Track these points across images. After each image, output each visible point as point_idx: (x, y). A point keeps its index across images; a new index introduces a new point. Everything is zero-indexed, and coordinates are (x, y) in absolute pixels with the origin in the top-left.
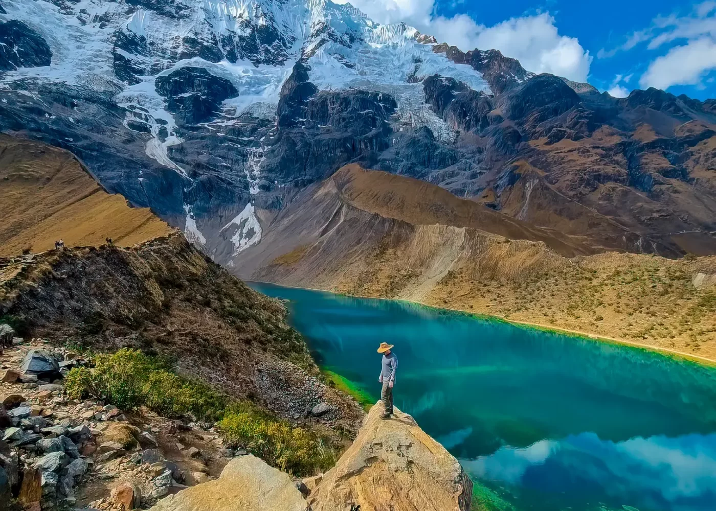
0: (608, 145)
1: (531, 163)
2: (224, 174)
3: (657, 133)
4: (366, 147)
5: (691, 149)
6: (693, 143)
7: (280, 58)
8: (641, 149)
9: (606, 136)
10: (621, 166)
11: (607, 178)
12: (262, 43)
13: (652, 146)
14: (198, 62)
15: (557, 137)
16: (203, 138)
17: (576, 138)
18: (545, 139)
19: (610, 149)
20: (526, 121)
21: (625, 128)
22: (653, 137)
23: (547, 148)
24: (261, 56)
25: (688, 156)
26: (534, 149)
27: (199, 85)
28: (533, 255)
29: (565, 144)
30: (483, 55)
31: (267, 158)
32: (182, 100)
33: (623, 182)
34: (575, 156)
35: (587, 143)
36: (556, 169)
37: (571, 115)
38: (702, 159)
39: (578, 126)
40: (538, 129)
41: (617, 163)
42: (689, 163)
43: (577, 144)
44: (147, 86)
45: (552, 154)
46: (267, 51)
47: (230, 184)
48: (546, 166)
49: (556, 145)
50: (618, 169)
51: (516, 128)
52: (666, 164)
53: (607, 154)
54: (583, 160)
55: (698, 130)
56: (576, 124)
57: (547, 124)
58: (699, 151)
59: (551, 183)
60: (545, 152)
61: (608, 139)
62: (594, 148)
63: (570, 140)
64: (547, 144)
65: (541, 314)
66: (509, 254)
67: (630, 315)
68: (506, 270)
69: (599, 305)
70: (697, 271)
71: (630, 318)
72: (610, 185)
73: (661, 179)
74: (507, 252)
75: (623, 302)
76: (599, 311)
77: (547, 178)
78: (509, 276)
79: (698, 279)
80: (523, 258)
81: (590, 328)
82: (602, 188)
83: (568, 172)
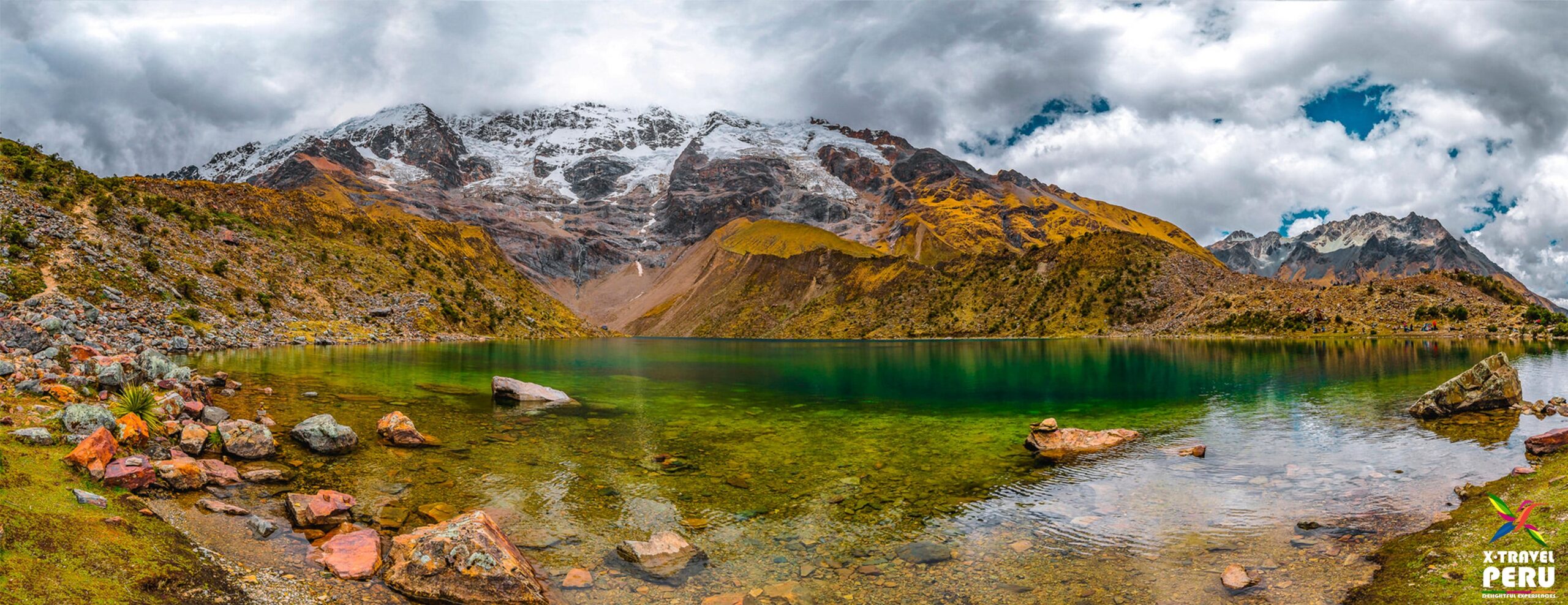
0: (986, 206)
1: (922, 217)
2: (612, 238)
3: (1021, 202)
4: (756, 203)
5: (1045, 216)
6: (1046, 213)
7: (676, 141)
8: (1011, 212)
9: (981, 199)
10: (997, 225)
11: (988, 234)
12: (659, 132)
13: (1018, 210)
14: (602, 152)
15: (941, 197)
16: (598, 209)
17: (959, 199)
18: (932, 198)
19: (986, 210)
20: (916, 183)
21: (996, 195)
22: (1019, 205)
23: (935, 205)
24: (659, 141)
25: (1044, 221)
26: (922, 206)
27: (599, 170)
28: (897, 269)
29: (950, 202)
30: (873, 133)
31: (658, 220)
32: (584, 183)
33: (999, 238)
34: (958, 212)
35: (967, 203)
36: (943, 224)
37: (952, 182)
38: (1053, 225)
39: (959, 190)
40: (925, 190)
41: (994, 221)
42: (1045, 227)
43: (959, 204)
44: (556, 177)
45: (938, 209)
46: (664, 138)
47: (617, 246)
48: (935, 221)
49: (942, 203)
50: (995, 226)
51: (906, 188)
52: (1030, 226)
53: (985, 213)
54: (965, 216)
55: (1047, 204)
56: (958, 187)
57: (934, 186)
58: (1051, 219)
59: (940, 234)
60: (933, 208)
61: (985, 201)
62: (975, 207)
63: (953, 200)
64: (934, 201)
65: (900, 327)
66: (875, 271)
67: (986, 310)
68: (870, 288)
69: (957, 306)
70: (1041, 259)
71: (986, 315)
72: (990, 239)
73: (1028, 237)
74: (873, 269)
75: (979, 300)
76: (956, 314)
77: (936, 230)
78: (874, 294)
79: (1042, 267)
80: (889, 273)
81: (947, 331)
82: (984, 241)
83: (954, 226)
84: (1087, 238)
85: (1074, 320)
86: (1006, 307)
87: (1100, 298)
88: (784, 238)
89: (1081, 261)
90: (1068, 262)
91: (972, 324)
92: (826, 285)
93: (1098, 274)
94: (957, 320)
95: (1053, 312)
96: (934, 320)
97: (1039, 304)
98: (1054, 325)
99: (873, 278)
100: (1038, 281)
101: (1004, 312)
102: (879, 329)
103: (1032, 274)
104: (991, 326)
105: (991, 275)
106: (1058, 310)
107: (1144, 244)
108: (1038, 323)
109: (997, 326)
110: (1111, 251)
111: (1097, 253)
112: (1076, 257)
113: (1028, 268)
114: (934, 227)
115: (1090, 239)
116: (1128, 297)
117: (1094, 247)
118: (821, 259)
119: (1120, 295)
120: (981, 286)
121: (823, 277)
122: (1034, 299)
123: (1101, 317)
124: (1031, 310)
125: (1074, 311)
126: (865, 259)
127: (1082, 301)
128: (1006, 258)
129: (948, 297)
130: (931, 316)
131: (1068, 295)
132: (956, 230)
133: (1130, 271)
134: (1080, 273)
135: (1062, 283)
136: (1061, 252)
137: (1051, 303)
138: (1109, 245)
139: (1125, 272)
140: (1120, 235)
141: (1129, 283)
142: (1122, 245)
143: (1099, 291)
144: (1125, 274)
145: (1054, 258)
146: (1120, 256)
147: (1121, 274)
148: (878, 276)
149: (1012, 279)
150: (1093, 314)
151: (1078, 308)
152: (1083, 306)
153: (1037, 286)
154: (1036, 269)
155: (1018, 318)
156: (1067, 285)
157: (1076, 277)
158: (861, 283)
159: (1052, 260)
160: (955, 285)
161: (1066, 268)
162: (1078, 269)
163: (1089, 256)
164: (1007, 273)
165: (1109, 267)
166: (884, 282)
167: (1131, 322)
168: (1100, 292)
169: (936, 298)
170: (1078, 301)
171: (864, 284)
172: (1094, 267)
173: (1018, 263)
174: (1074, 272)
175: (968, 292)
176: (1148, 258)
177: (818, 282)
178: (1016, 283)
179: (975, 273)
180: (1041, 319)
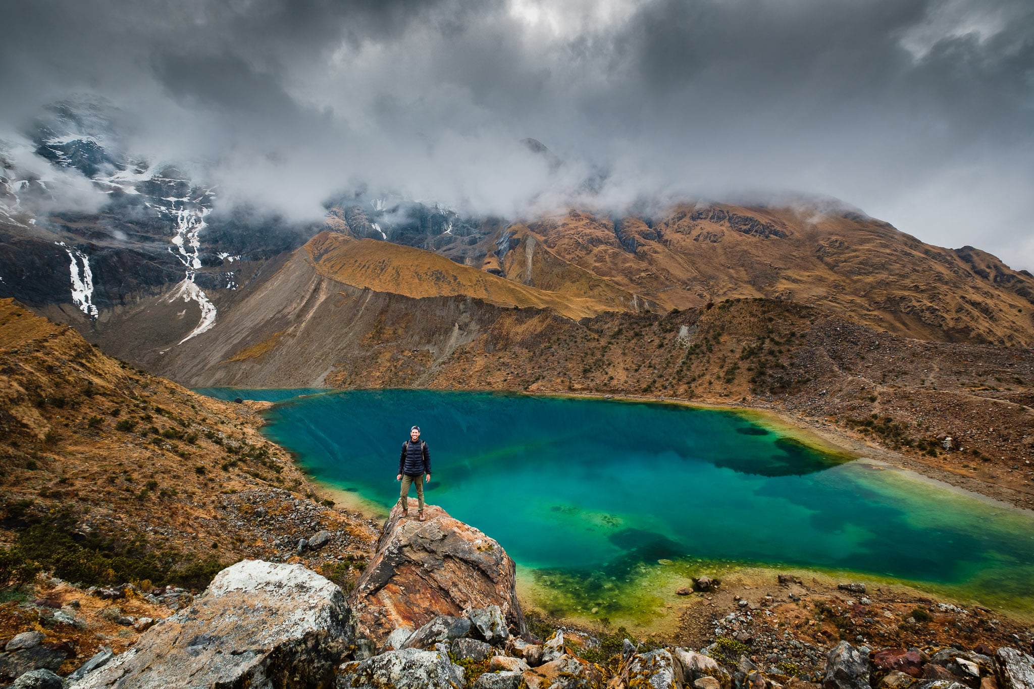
10: (609, 230)
11: (599, 241)
28: (543, 322)
33: (611, 244)
36: (552, 233)
41: (605, 226)
45: (547, 218)
48: (543, 230)
52: (644, 227)
54: (575, 224)
65: (559, 380)
66: (520, 321)
67: (636, 371)
68: (519, 338)
69: (609, 364)
70: (683, 323)
71: (637, 374)
72: (602, 247)
73: (642, 241)
74: (517, 319)
75: (629, 359)
76: (611, 371)
77: (546, 242)
78: (523, 344)
79: (684, 330)
80: (534, 325)
81: (605, 388)
82: (596, 250)
83: (564, 236)
84: (727, 305)
85: (718, 387)
86: (655, 368)
87: (744, 365)
88: (396, 263)
89: (723, 328)
90: (710, 328)
91: (626, 382)
92: (469, 332)
93: (739, 341)
94: (612, 378)
95: (699, 377)
96: (589, 375)
97: (685, 368)
98: (701, 389)
99: (521, 329)
100: (681, 345)
101: (654, 373)
102: (540, 382)
103: (675, 337)
104: (644, 386)
105: (636, 334)
106: (703, 375)
107: (787, 311)
108: (686, 386)
109: (650, 387)
110: (752, 319)
111: (739, 320)
112: (717, 323)
113: (670, 331)
114: (544, 238)
115: (731, 305)
116: (771, 368)
117: (736, 314)
118: (462, 306)
119: (763, 365)
120: (628, 346)
121: (466, 325)
122: (680, 361)
123: (745, 385)
124: (679, 372)
125: (719, 378)
126: (507, 309)
127: (725, 369)
128: (649, 319)
129: (598, 355)
130: (585, 371)
131: (711, 361)
132: (566, 241)
133: (772, 340)
134: (722, 339)
135: (704, 348)
136: (703, 318)
137: (696, 368)
138: (751, 313)
139: (767, 341)
140: (762, 302)
141: (771, 353)
142: (764, 312)
143: (742, 358)
144: (767, 344)
145: (695, 322)
146: (762, 324)
147: (763, 343)
148: (524, 327)
149: (657, 342)
150: (736, 381)
151: (722, 375)
152: (727, 373)
153: (681, 349)
154: (678, 332)
155: (667, 380)
156: (710, 350)
157: (718, 343)
158: (508, 334)
159: (693, 324)
160: (603, 342)
161: (708, 332)
162: (719, 335)
163: (731, 322)
164: (651, 336)
165: (751, 335)
166: (532, 333)
167: (773, 391)
168: (742, 360)
169: (586, 354)
170: (722, 367)
171: (511, 335)
172: (736, 334)
173: (660, 325)
174: (716, 337)
175: (616, 350)
176: (791, 327)
177: (460, 328)
178: (661, 346)
179: (620, 332)
180: (688, 383)
